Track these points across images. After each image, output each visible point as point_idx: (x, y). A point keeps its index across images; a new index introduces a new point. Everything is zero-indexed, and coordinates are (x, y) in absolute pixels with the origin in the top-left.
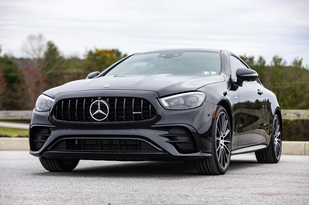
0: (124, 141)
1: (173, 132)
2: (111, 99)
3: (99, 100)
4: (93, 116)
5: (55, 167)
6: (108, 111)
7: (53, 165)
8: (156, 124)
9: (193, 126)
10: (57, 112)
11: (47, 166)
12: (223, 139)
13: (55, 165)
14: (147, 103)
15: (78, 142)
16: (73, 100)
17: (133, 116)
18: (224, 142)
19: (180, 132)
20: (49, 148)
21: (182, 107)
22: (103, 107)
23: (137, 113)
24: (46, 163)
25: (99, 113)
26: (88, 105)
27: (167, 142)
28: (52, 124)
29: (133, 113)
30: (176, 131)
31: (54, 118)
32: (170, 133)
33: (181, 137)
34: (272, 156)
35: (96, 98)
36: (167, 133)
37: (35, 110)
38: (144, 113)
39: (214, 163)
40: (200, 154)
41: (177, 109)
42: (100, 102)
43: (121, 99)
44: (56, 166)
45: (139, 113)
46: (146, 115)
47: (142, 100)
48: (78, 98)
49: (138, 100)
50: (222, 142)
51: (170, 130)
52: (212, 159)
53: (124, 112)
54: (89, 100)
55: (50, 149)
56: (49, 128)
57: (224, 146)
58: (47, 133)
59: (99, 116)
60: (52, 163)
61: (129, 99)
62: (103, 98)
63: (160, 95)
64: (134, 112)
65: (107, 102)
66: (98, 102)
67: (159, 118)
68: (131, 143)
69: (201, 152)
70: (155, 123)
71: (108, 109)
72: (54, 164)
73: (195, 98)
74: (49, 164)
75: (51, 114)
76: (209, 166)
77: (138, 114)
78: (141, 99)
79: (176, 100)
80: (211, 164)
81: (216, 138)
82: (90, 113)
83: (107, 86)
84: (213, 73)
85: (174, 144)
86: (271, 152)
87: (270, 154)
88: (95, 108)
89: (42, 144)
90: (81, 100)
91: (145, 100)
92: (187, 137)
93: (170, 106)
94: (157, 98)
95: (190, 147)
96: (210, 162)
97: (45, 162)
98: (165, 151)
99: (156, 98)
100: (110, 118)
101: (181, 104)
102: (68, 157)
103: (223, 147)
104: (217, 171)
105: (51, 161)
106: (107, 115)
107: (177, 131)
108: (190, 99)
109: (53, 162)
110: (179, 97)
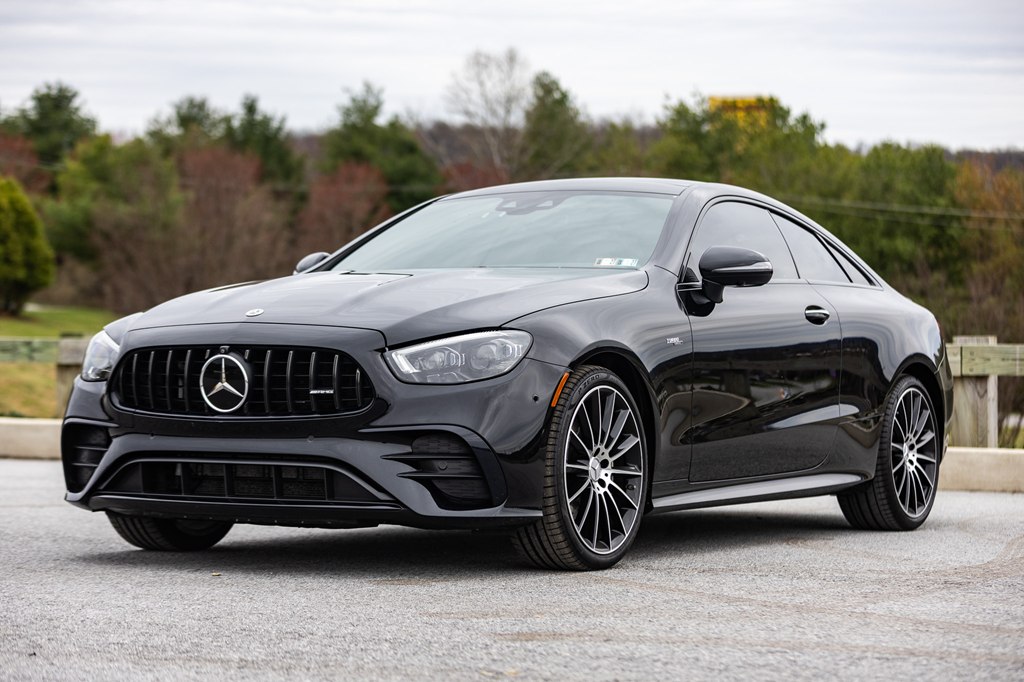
0: (301, 470)
1: (424, 449)
2: (255, 353)
3: (225, 353)
4: (209, 398)
5: (152, 540)
6: (247, 385)
7: (142, 531)
8: (373, 424)
9: (480, 432)
10: (121, 384)
11: (129, 534)
12: (609, 466)
13: (149, 531)
14: (349, 363)
15: (183, 471)
16: (161, 351)
17: (312, 400)
18: (613, 474)
19: (444, 449)
20: (102, 488)
21: (456, 376)
22: (234, 375)
23: (322, 392)
24: (123, 527)
25: (224, 391)
26: (195, 368)
27: (403, 476)
28: (106, 418)
29: (312, 392)
30: (432, 445)
31: (116, 401)
32: (415, 451)
33: (445, 462)
34: (887, 507)
35: (215, 349)
36: (408, 449)
37: (81, 377)
38: (341, 393)
39: (560, 538)
40: (502, 510)
41: (439, 382)
42: (226, 359)
43: (280, 351)
44: (152, 535)
45: (328, 392)
46: (347, 399)
47: (337, 356)
48: (173, 347)
49: (325, 354)
50: (606, 475)
51: (416, 442)
52: (552, 526)
53: (288, 389)
54: (200, 351)
55: (104, 489)
56: (107, 428)
57: (610, 487)
58: (103, 442)
59: (224, 399)
60: (139, 526)
61: (303, 352)
62: (236, 348)
63: (390, 341)
64: (315, 389)
65: (245, 360)
66: (221, 359)
67: (383, 407)
68: (316, 476)
69: (505, 506)
70: (373, 421)
71: (246, 378)
72: (143, 527)
73: (494, 348)
74: (132, 528)
75: (109, 391)
76: (546, 544)
77: (325, 394)
78: (334, 352)
79: (438, 357)
80: (552, 540)
81: (566, 465)
82: (200, 391)
83: (255, 312)
84: (627, 262)
85: (427, 483)
86: (883, 496)
87: (880, 503)
88: (213, 375)
89: (90, 472)
90: (180, 350)
91: (344, 356)
92: (463, 462)
93: (423, 373)
94: (382, 351)
95: (475, 491)
96: (549, 533)
97: (121, 522)
98: (396, 502)
99: (377, 350)
100: (254, 405)
101: (455, 368)
102: (152, 513)
103: (606, 489)
104: (573, 560)
105: (136, 521)
106: (244, 397)
107: (434, 446)
108: (482, 351)
109: (141, 523)
110: (451, 346)
